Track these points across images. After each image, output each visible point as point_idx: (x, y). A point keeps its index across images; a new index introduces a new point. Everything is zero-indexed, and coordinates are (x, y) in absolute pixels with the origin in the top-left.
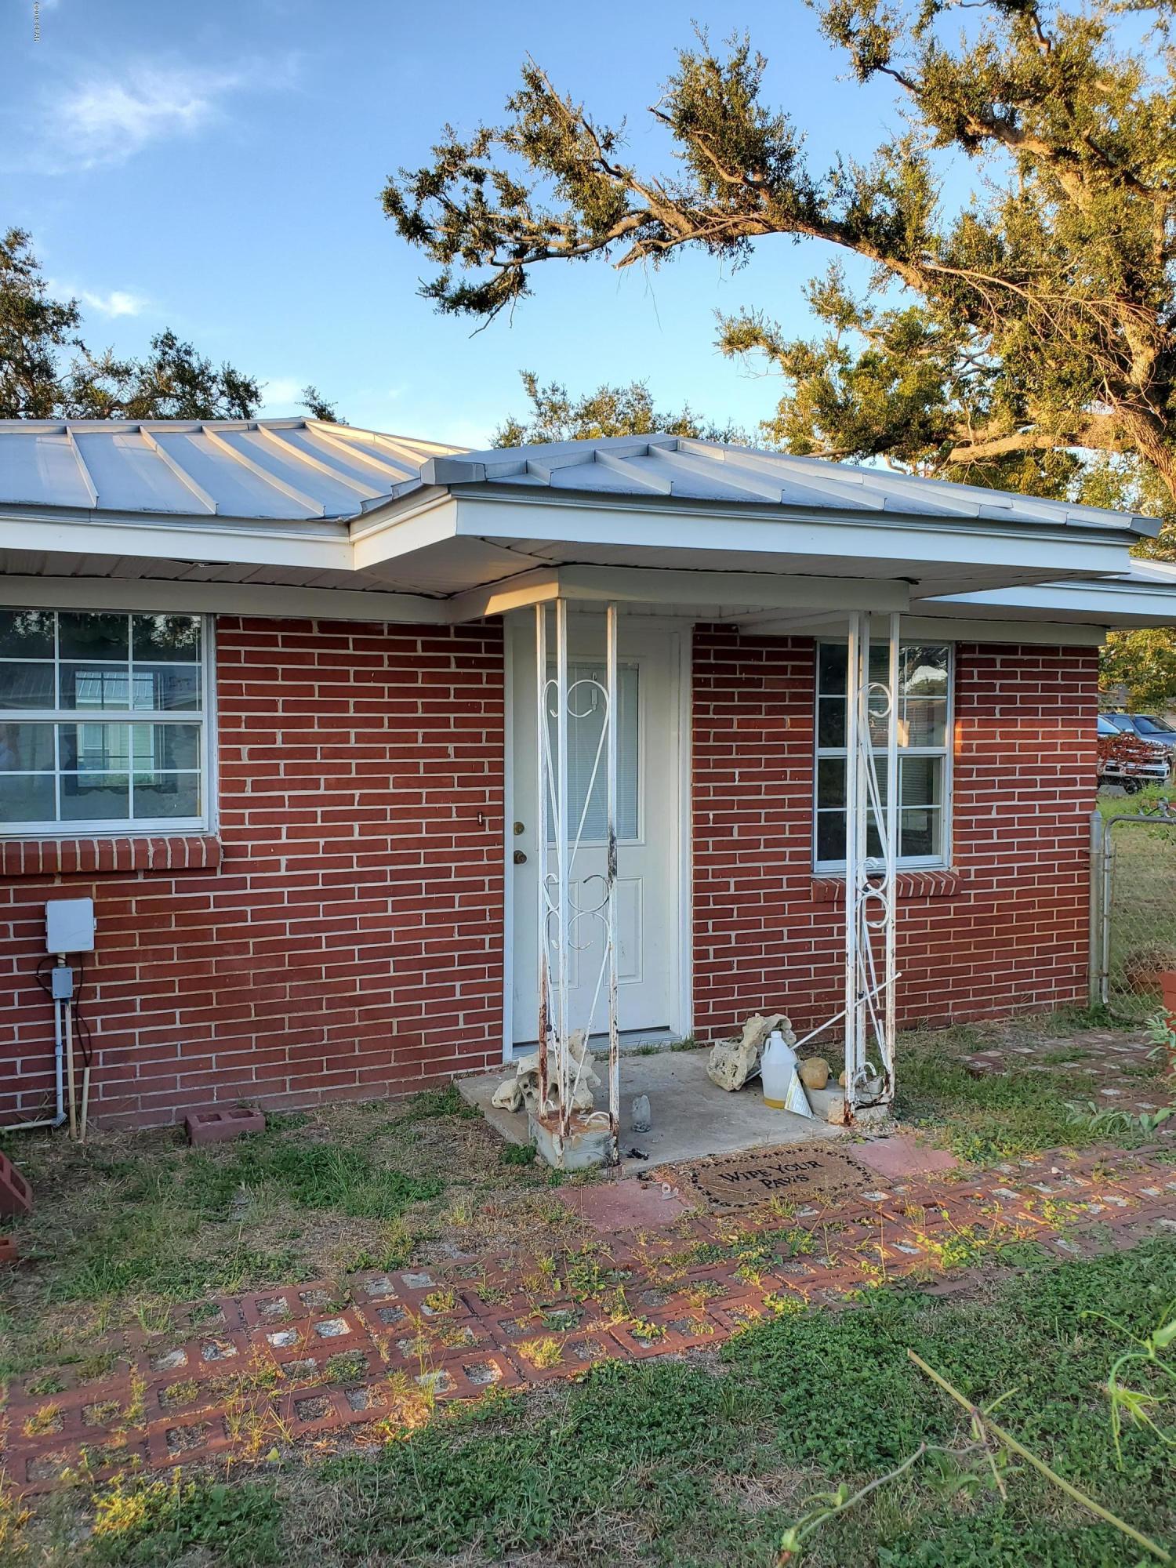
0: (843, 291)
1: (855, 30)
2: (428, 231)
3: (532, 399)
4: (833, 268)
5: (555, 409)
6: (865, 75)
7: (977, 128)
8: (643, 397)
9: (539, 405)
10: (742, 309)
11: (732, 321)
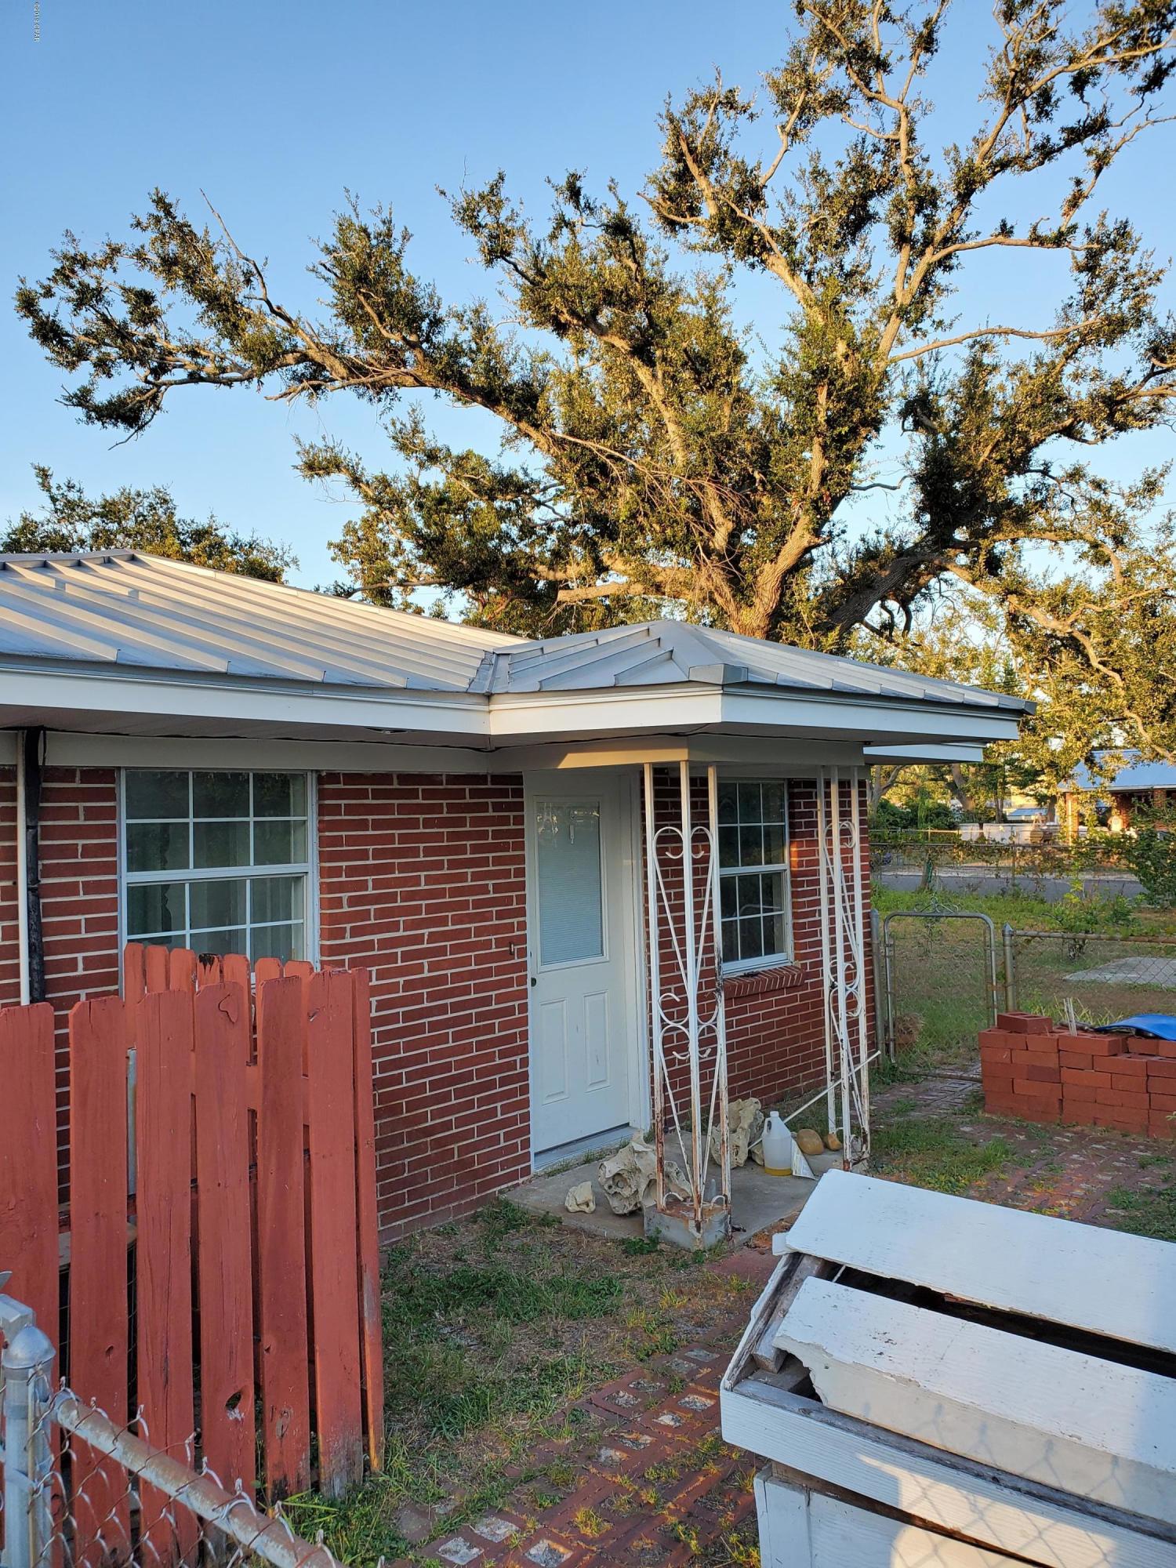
0: (423, 432)
1: (483, 224)
2: (65, 338)
3: (47, 494)
4: (414, 410)
5: (71, 505)
6: (490, 262)
7: (569, 318)
8: (166, 501)
9: (54, 500)
10: (324, 438)
11: (312, 447)
